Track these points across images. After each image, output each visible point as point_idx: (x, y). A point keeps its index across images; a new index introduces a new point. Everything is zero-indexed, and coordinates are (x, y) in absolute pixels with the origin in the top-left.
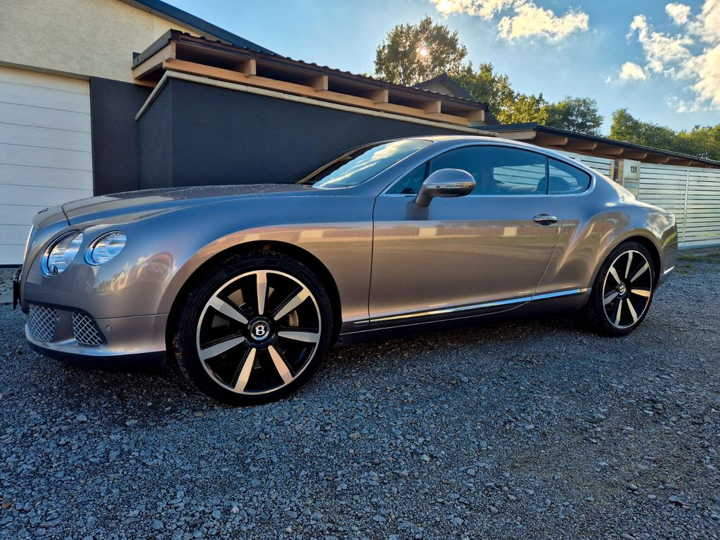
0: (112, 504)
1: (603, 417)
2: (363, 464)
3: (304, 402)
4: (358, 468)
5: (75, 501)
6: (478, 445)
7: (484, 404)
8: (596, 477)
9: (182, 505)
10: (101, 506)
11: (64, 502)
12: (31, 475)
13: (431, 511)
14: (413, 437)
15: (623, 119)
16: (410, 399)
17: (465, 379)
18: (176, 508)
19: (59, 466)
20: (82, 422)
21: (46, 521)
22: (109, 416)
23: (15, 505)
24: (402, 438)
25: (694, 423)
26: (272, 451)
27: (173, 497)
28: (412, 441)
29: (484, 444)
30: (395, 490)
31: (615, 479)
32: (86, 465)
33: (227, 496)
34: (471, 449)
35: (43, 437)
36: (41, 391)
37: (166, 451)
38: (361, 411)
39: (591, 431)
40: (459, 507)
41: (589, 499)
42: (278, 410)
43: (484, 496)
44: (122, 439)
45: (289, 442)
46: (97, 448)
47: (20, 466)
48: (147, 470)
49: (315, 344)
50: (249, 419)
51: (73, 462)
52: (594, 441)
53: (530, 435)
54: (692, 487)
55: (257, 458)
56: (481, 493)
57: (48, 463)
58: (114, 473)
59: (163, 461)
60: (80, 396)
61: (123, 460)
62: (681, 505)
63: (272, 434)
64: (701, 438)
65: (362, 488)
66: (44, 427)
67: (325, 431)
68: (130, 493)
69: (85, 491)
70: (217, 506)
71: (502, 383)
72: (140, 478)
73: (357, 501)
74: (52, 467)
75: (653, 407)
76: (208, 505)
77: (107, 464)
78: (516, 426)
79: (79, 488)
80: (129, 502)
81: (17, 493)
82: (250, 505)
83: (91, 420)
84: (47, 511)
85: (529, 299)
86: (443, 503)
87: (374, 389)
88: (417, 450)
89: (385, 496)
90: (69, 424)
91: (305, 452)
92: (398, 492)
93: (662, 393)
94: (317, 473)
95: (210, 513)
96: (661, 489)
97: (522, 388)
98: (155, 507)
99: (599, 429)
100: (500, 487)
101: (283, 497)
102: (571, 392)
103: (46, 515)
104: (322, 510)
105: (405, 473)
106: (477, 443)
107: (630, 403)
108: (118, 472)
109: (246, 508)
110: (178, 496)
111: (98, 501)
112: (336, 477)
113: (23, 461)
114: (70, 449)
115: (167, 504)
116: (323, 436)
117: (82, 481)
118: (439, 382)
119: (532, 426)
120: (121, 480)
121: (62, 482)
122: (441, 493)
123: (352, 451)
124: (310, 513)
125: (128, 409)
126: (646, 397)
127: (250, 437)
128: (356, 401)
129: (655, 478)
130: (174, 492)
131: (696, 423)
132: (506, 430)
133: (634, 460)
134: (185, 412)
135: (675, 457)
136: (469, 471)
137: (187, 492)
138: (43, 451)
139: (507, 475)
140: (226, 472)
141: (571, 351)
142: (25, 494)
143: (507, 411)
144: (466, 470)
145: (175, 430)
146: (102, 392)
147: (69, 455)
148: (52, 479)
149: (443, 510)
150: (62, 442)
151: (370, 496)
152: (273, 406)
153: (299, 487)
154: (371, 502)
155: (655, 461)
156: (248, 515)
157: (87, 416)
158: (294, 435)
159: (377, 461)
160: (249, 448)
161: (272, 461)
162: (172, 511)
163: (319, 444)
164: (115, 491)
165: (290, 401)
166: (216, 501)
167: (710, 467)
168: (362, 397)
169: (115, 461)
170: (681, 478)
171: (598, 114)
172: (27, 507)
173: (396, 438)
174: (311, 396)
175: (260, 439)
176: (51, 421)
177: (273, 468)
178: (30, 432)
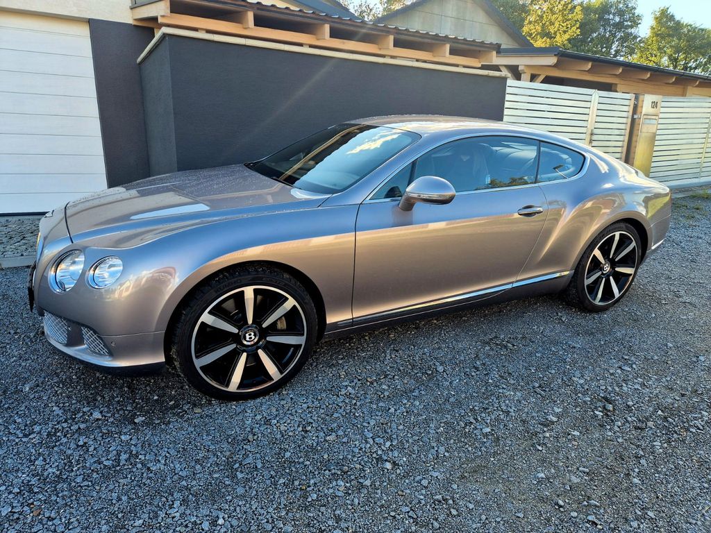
0: (122, 512)
1: (555, 419)
2: (333, 471)
3: (291, 396)
4: (329, 476)
5: (92, 508)
6: (437, 451)
7: (452, 400)
8: (531, 490)
9: (178, 515)
10: (113, 514)
11: (83, 509)
12: (56, 479)
13: (382, 525)
14: (382, 441)
15: (664, 17)
16: (386, 394)
17: (440, 369)
18: (173, 518)
19: (78, 470)
20: (98, 420)
21: (69, 530)
22: (120, 412)
23: (44, 512)
24: (372, 443)
25: (637, 428)
26: (258, 455)
27: (171, 507)
28: (379, 445)
29: (442, 449)
30: (356, 501)
31: (547, 493)
32: (101, 468)
33: (215, 507)
34: (430, 455)
35: (65, 436)
36: (61, 381)
37: (167, 455)
38: (341, 408)
39: (540, 436)
40: (407, 522)
41: (519, 515)
42: (267, 405)
43: (430, 509)
44: (131, 439)
45: (274, 444)
46: (110, 449)
47: (47, 470)
48: (150, 475)
49: (301, 345)
50: (241, 417)
51: (91, 465)
52: (540, 448)
53: (485, 440)
54: (613, 503)
55: (244, 463)
56: (428, 507)
57: (69, 466)
58: (124, 478)
59: (165, 465)
60: (96, 387)
61: (131, 465)
62: (596, 524)
63: (260, 435)
64: (638, 446)
65: (329, 498)
66: (65, 425)
67: (306, 431)
68: (136, 500)
69: (100, 498)
70: (206, 516)
71: (473, 374)
72: (145, 485)
73: (322, 513)
74: (72, 471)
75: (604, 407)
76: (199, 515)
77: (118, 468)
78: (476, 428)
79: (95, 494)
80: (135, 510)
81: (45, 500)
82: (234, 516)
83: (105, 417)
84: (70, 519)
85: (509, 286)
86: (394, 517)
87: (356, 381)
88: (383, 456)
89: (348, 509)
90: (87, 421)
91: (286, 456)
92: (359, 503)
93: (617, 389)
94: (293, 481)
95: (201, 524)
96: (585, 505)
97: (490, 381)
98: (156, 516)
99: (547, 435)
100: (446, 500)
101: (262, 508)
102: (534, 387)
103: (68, 522)
104: (293, 523)
105: (368, 483)
106: (436, 449)
107: (584, 402)
108: (127, 478)
109: (230, 520)
110: (175, 506)
111: (111, 509)
112: (309, 486)
113: (48, 464)
114: (88, 450)
115: (166, 514)
116: (304, 437)
117: (98, 488)
118: (416, 372)
119: (488, 430)
120: (129, 486)
121: (81, 487)
122: (394, 506)
123: (326, 456)
124: (282, 526)
125: (138, 404)
126: (601, 395)
127: (240, 438)
128: (338, 396)
129: (583, 493)
130: (172, 501)
131: (639, 428)
132: (465, 433)
133: (569, 472)
134: (186, 408)
135: (607, 468)
136: (423, 482)
137: (183, 500)
138: (65, 453)
139: (455, 486)
140: (217, 478)
141: (547, 332)
142: (51, 501)
143: (471, 410)
144: (421, 480)
145: (176, 429)
146: (115, 383)
147: (86, 458)
148: (73, 484)
149: (394, 524)
150: (81, 443)
151: (334, 508)
152: (264, 401)
153: (276, 497)
154: (334, 515)
155: (588, 473)
156: (232, 526)
157: (101, 412)
158: (279, 436)
159: (346, 468)
160: (238, 451)
161: (256, 467)
162: (169, 521)
163: (299, 446)
164: (124, 498)
165: (279, 394)
166: (206, 512)
167: (636, 481)
168: (343, 392)
169: (124, 465)
170: (606, 494)
171: (637, 12)
172: (53, 515)
173: (367, 442)
174: (299, 388)
175: (249, 441)
176: (71, 418)
177: (257, 475)
178: (53, 431)
